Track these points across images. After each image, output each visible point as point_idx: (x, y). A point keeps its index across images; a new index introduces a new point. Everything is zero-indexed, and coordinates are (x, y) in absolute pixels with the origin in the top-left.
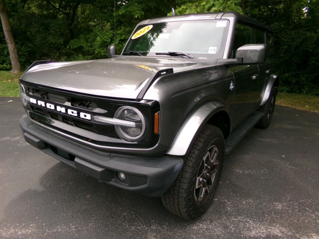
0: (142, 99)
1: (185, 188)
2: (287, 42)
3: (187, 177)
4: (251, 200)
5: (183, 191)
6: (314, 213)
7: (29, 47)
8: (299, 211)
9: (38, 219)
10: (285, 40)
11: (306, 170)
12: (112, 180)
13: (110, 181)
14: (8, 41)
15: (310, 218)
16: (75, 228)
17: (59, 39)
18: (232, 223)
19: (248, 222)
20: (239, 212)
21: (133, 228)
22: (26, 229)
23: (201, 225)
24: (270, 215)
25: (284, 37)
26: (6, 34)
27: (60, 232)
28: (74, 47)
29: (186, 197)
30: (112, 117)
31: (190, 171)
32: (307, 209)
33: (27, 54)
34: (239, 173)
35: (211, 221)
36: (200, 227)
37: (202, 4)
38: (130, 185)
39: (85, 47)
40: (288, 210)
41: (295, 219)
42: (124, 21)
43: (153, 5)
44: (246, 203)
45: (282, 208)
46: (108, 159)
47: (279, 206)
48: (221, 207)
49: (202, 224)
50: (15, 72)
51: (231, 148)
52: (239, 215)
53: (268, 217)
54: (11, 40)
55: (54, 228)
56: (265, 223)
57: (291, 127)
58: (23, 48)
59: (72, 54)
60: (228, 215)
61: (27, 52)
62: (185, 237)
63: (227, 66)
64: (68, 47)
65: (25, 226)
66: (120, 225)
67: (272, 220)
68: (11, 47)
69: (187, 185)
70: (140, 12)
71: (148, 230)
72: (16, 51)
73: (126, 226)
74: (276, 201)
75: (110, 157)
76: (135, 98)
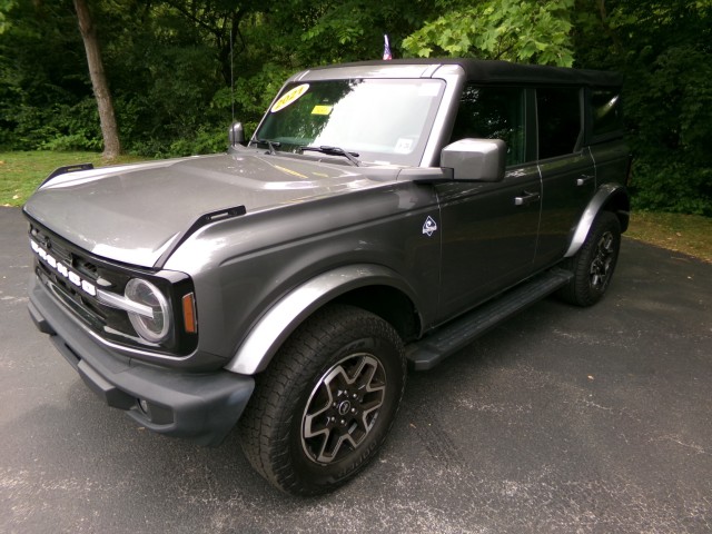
0: (161, 269)
1: (269, 435)
2: (700, 94)
3: (273, 415)
4: (457, 471)
5: (266, 441)
6: (583, 511)
7: (141, 104)
8: (549, 506)
9: (37, 463)
10: (696, 91)
11: (624, 414)
12: (133, 408)
13: (128, 409)
14: (98, 93)
15: (566, 521)
16: (92, 487)
17: (194, 88)
18: (390, 513)
19: (423, 514)
20: (416, 492)
21: (193, 499)
22: (10, 478)
23: (325, 509)
24: (481, 506)
25: (693, 83)
26: (94, 79)
27: (62, 491)
28: (225, 104)
29: (274, 454)
30: (121, 292)
31: (280, 404)
32: (572, 502)
33: (136, 117)
34: (466, 408)
35: (350, 504)
36: (323, 513)
37: (486, 12)
38: (154, 422)
39: (245, 105)
40: (526, 500)
41: (531, 520)
42: (326, 47)
43: (386, 11)
44: (443, 475)
45: (515, 495)
46: (127, 367)
47: (511, 489)
48: (385, 477)
49: (329, 507)
50: (110, 156)
51: (436, 356)
52: (412, 499)
53: (473, 509)
54: (102, 91)
55: (57, 482)
56: (461, 520)
57: (657, 306)
58: (129, 106)
59: (221, 119)
60: (392, 494)
61: (137, 113)
62: (281, 530)
63: (423, 184)
64: (212, 105)
65: (11, 472)
66: (172, 490)
67: (479, 516)
68: (103, 105)
69: (273, 429)
70: (356, 30)
71: (218, 507)
72: (112, 114)
73: (182, 493)
74: (512, 477)
75: (129, 364)
76: (151, 266)
